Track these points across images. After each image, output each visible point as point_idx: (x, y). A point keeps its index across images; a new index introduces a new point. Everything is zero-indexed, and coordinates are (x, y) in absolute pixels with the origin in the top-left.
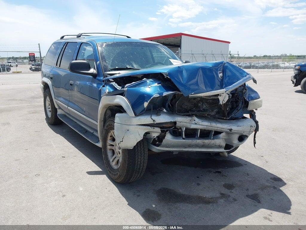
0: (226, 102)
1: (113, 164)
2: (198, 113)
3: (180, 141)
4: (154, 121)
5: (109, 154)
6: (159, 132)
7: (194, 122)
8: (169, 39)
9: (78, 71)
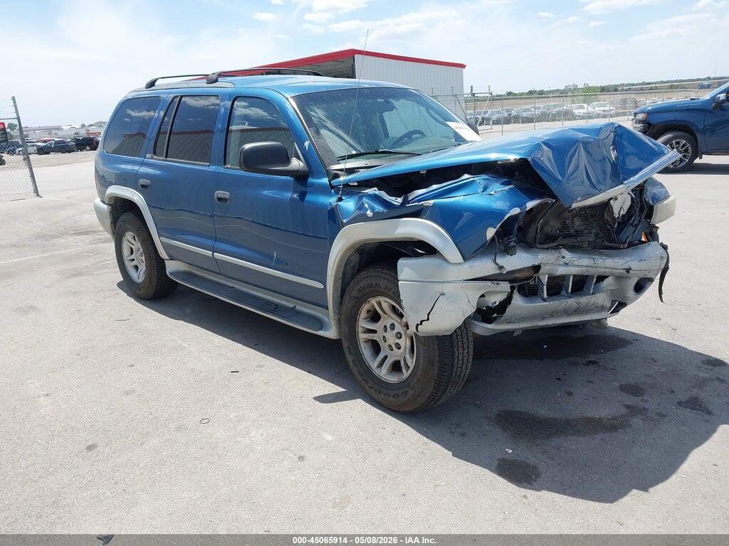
0: (626, 211)
1: (383, 373)
2: (565, 242)
3: (537, 305)
4: (501, 268)
5: (366, 352)
6: (505, 292)
7: (562, 261)
8: (322, 64)
9: (265, 168)
